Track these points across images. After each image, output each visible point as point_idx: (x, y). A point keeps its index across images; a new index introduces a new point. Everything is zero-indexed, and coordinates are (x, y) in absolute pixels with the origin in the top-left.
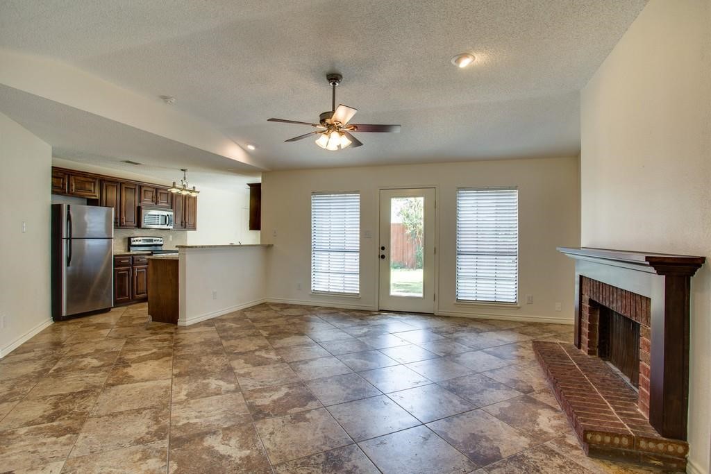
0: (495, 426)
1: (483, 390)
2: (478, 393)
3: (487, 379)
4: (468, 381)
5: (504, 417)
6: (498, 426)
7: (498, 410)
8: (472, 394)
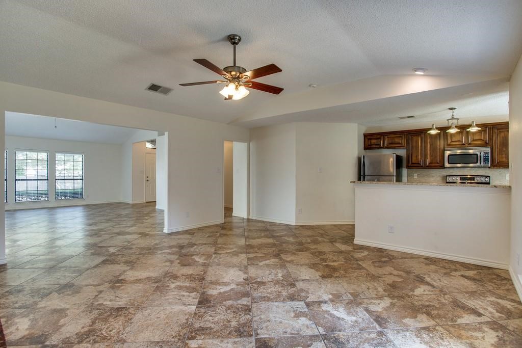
0: (66, 303)
1: (93, 323)
2: (96, 319)
3: (98, 339)
4: (117, 326)
5: (61, 312)
6: (64, 304)
7: (69, 314)
8: (100, 315)
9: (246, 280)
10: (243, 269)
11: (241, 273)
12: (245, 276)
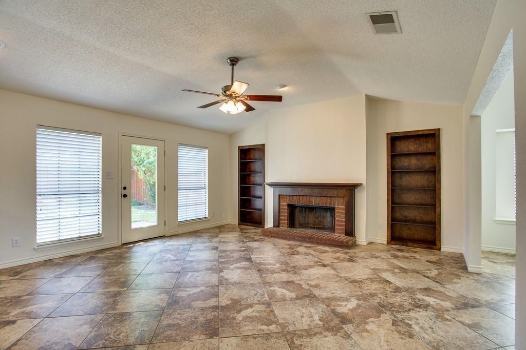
9: (221, 271)
10: (224, 281)
11: (226, 277)
12: (222, 274)
